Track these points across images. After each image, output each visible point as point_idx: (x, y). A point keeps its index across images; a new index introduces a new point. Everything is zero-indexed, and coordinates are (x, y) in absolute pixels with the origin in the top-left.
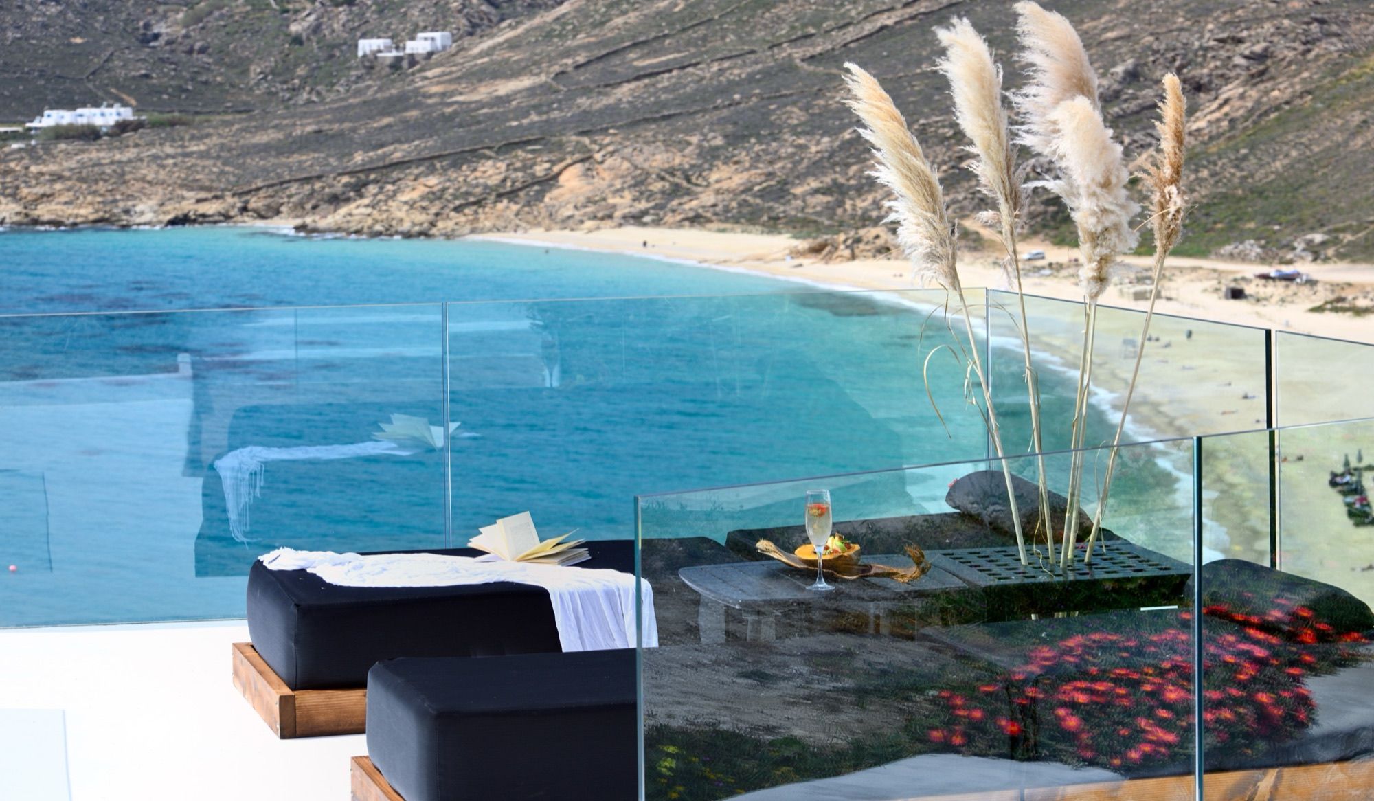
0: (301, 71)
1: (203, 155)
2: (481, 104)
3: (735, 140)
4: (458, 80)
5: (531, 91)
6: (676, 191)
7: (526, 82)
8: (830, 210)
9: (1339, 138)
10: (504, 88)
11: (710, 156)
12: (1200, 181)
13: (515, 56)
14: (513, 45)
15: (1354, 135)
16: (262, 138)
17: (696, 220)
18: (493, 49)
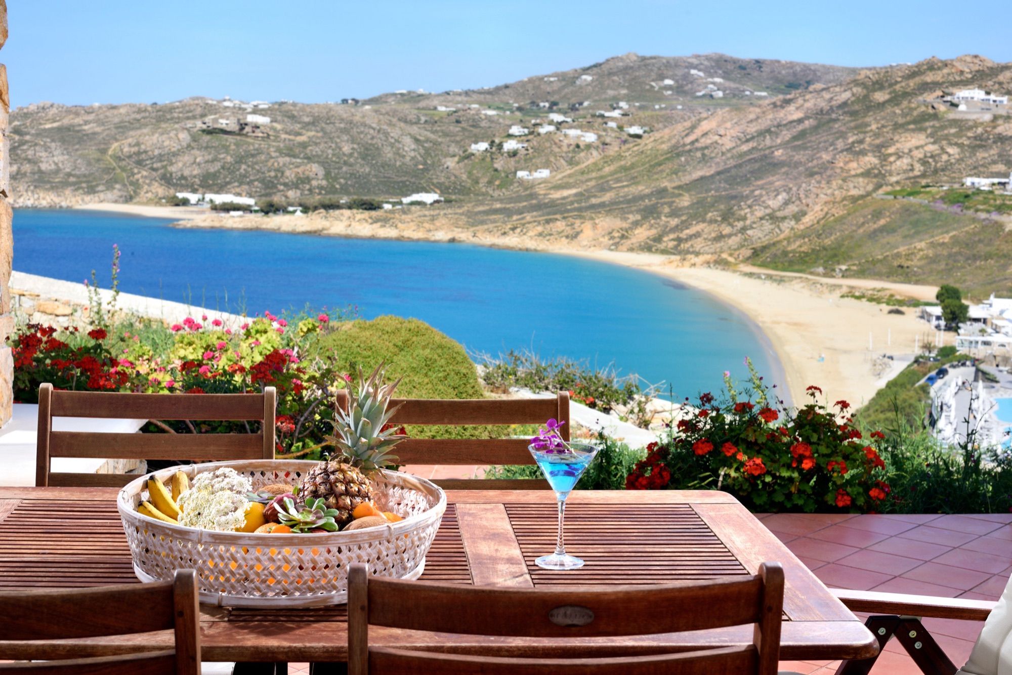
0: (497, 183)
1: (462, 214)
2: (558, 199)
3: (645, 218)
4: (550, 189)
5: (576, 195)
6: (623, 237)
7: (573, 191)
8: (676, 247)
9: (854, 228)
10: (566, 193)
11: (636, 224)
12: (805, 243)
13: (571, 180)
14: (570, 176)
15: (859, 227)
16: (481, 208)
17: (631, 250)
18: (564, 177)
